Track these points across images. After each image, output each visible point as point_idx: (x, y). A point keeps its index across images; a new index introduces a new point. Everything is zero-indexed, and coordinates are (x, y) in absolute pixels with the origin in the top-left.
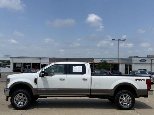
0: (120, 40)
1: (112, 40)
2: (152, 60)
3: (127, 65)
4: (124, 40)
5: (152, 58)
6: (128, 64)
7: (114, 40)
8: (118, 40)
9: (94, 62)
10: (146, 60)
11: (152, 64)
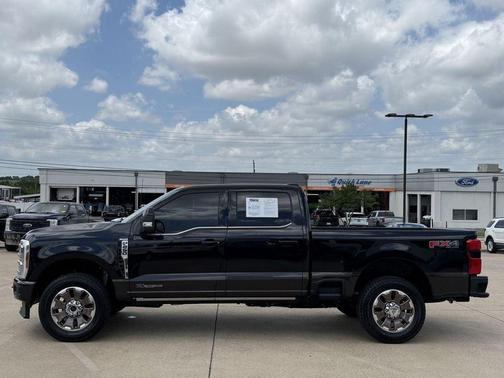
0: (413, 116)
1: (389, 115)
2: (495, 180)
3: (416, 196)
4: (425, 116)
5: (496, 175)
6: (418, 193)
7: (395, 115)
8: (407, 116)
9: (309, 185)
10: (476, 182)
11: (495, 193)
